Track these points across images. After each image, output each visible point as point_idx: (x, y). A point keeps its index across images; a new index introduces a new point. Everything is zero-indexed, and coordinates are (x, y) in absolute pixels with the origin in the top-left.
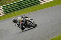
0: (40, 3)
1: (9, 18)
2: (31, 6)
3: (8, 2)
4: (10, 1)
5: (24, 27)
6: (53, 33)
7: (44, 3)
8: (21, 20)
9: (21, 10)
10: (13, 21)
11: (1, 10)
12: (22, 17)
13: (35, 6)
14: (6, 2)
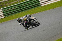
0: (41, 5)
1: (9, 20)
2: (31, 8)
3: (8, 4)
4: (10, 3)
5: (28, 25)
6: (53, 36)
7: (45, 5)
8: (25, 19)
9: (21, 13)
10: (18, 21)
11: (1, 12)
12: (26, 16)
13: (36, 8)
14: (6, 4)
